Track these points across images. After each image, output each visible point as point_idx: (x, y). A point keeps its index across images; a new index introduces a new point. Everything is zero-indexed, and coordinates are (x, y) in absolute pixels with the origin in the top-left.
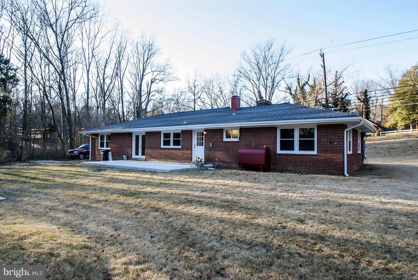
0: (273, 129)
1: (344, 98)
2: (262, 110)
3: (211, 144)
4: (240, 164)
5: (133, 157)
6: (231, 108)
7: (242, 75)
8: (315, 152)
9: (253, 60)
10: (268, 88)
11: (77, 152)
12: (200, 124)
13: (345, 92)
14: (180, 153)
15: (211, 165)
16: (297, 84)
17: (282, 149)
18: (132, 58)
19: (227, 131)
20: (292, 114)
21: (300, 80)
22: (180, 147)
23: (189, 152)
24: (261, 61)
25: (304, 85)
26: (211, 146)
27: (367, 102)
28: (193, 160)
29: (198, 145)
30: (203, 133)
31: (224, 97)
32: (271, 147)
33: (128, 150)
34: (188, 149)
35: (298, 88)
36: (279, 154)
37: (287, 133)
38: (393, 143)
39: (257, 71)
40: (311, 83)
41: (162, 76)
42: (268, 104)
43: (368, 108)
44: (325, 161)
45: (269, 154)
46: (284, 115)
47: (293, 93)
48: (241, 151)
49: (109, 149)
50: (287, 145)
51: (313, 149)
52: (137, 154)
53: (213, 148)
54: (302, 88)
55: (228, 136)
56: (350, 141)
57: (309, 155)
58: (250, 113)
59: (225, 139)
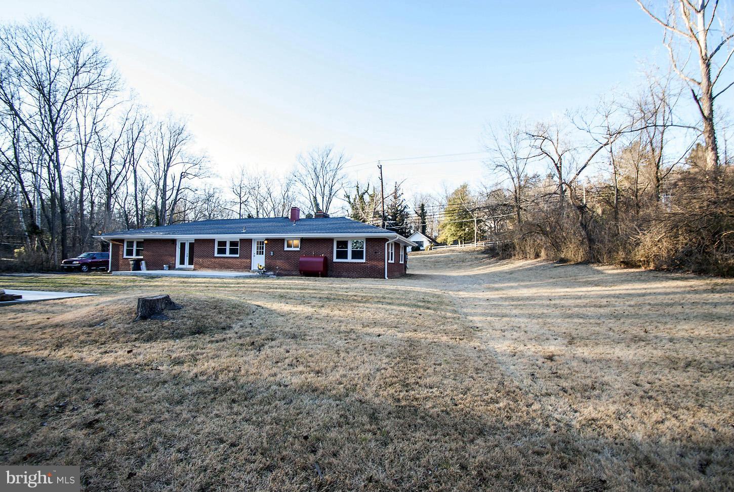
0: (331, 240)
1: (402, 211)
2: (320, 222)
3: (272, 253)
4: (300, 271)
5: (177, 267)
6: (290, 218)
7: (297, 180)
8: (364, 261)
9: (310, 165)
10: (325, 197)
11: (78, 262)
12: (261, 233)
13: (404, 204)
14: (237, 262)
15: (272, 273)
16: (356, 193)
17: (338, 258)
18: (150, 142)
19: (287, 241)
20: (347, 228)
21: (360, 188)
22: (238, 256)
23: (248, 261)
24: (318, 167)
25: (364, 194)
26: (272, 255)
27: (424, 216)
28: (252, 269)
29: (257, 254)
30: (263, 242)
31: (273, 200)
32: (328, 256)
33: (171, 259)
34: (247, 258)
35: (357, 196)
36: (335, 262)
37: (343, 244)
38: (439, 257)
39: (314, 177)
40: (371, 192)
41: (197, 170)
42: (326, 216)
43: (424, 223)
44: (371, 267)
45: (327, 262)
46: (340, 228)
47: (352, 201)
48: (301, 259)
49: (142, 257)
50: (342, 254)
51: (362, 258)
52: (182, 262)
53: (275, 257)
54: (362, 197)
55: (289, 246)
56: (392, 253)
57: (359, 263)
58: (310, 225)
59: (286, 249)
